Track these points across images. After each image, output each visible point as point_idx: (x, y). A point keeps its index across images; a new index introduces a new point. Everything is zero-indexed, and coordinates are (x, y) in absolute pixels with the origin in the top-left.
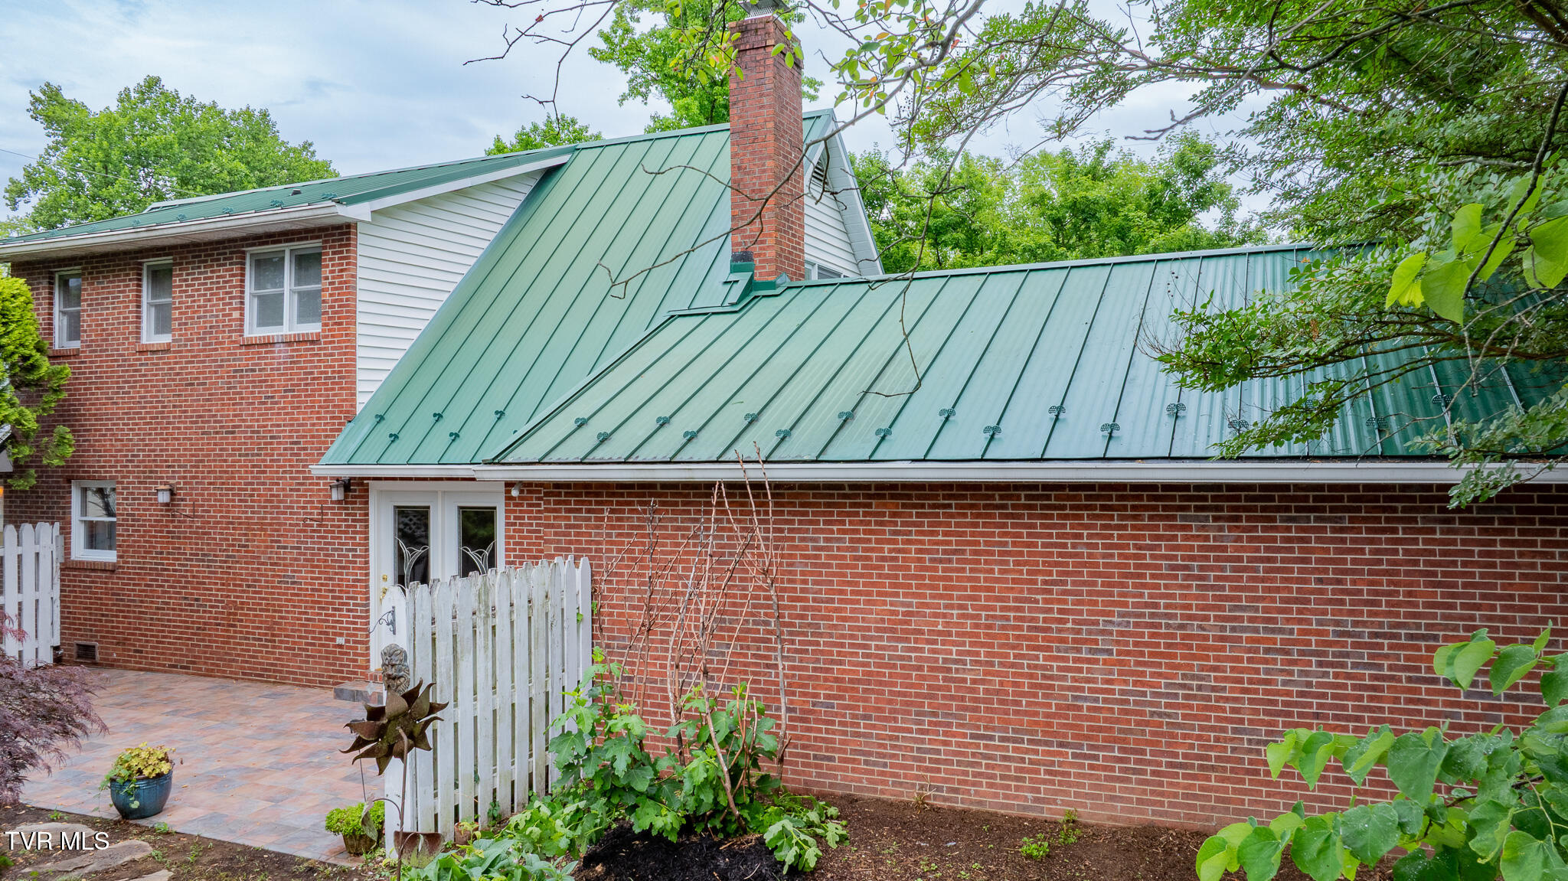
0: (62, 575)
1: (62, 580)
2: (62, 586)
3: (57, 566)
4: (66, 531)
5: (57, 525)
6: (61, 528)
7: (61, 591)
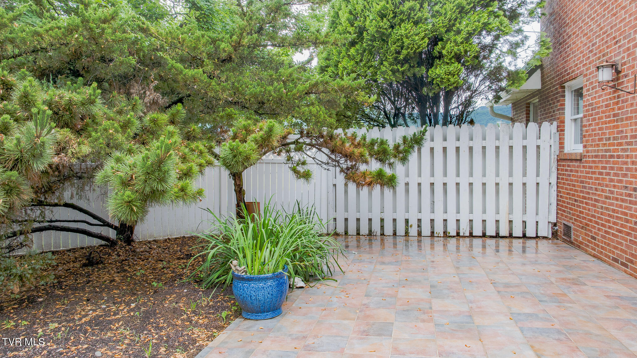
0: (558, 165)
1: (558, 170)
2: (558, 174)
3: (554, 158)
4: (561, 129)
5: (555, 123)
6: (558, 127)
7: (558, 178)
